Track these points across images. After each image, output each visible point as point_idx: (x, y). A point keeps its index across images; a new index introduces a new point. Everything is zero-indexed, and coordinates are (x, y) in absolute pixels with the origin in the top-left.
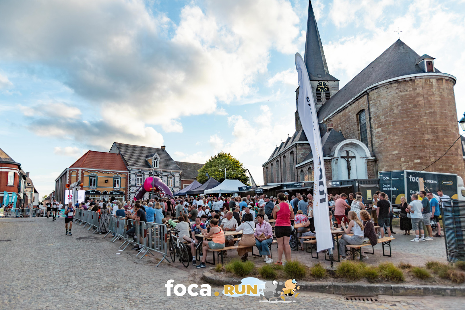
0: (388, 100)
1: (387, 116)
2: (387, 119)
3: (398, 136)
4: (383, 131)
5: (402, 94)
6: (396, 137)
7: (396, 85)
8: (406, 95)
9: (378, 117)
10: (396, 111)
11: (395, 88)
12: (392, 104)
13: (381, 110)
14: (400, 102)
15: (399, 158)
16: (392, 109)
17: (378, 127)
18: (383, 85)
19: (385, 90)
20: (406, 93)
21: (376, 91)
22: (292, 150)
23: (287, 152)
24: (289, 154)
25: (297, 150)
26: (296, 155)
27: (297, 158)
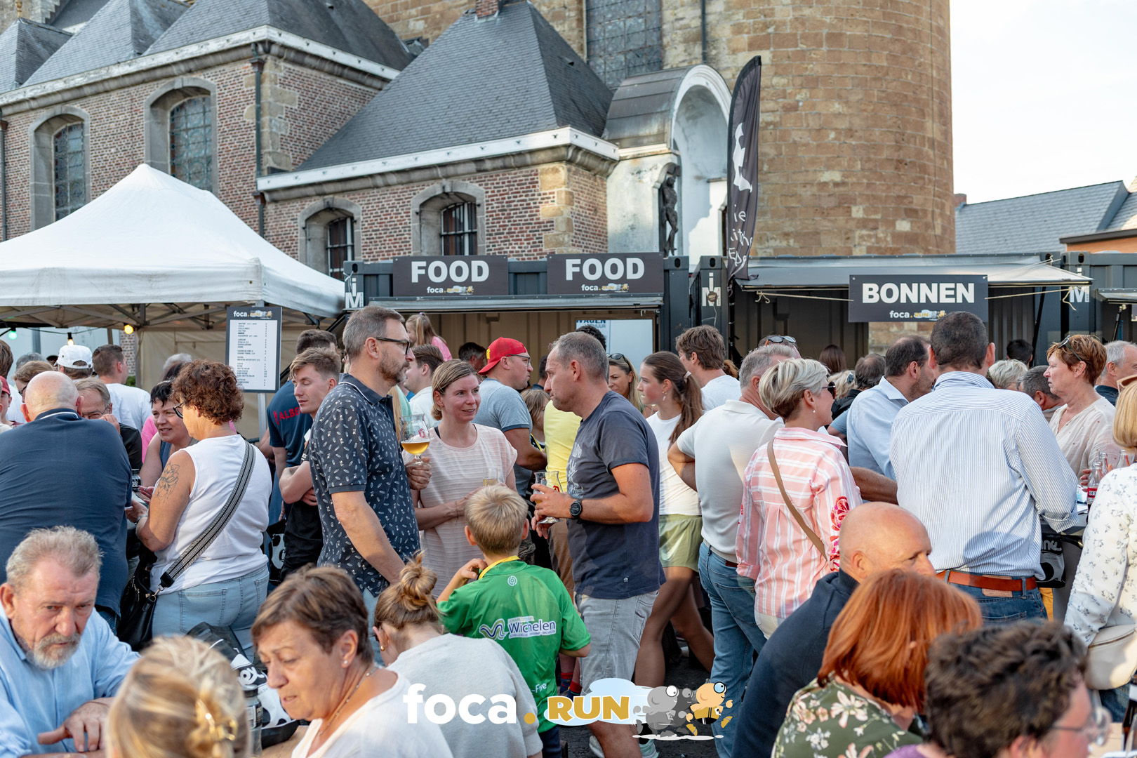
2: (807, 12)
3: (847, 103)
6: (837, 107)
15: (845, 204)
22: (189, 81)
23: (114, 96)
24: (146, 111)
25: (267, 87)
26: (259, 115)
27: (266, 139)
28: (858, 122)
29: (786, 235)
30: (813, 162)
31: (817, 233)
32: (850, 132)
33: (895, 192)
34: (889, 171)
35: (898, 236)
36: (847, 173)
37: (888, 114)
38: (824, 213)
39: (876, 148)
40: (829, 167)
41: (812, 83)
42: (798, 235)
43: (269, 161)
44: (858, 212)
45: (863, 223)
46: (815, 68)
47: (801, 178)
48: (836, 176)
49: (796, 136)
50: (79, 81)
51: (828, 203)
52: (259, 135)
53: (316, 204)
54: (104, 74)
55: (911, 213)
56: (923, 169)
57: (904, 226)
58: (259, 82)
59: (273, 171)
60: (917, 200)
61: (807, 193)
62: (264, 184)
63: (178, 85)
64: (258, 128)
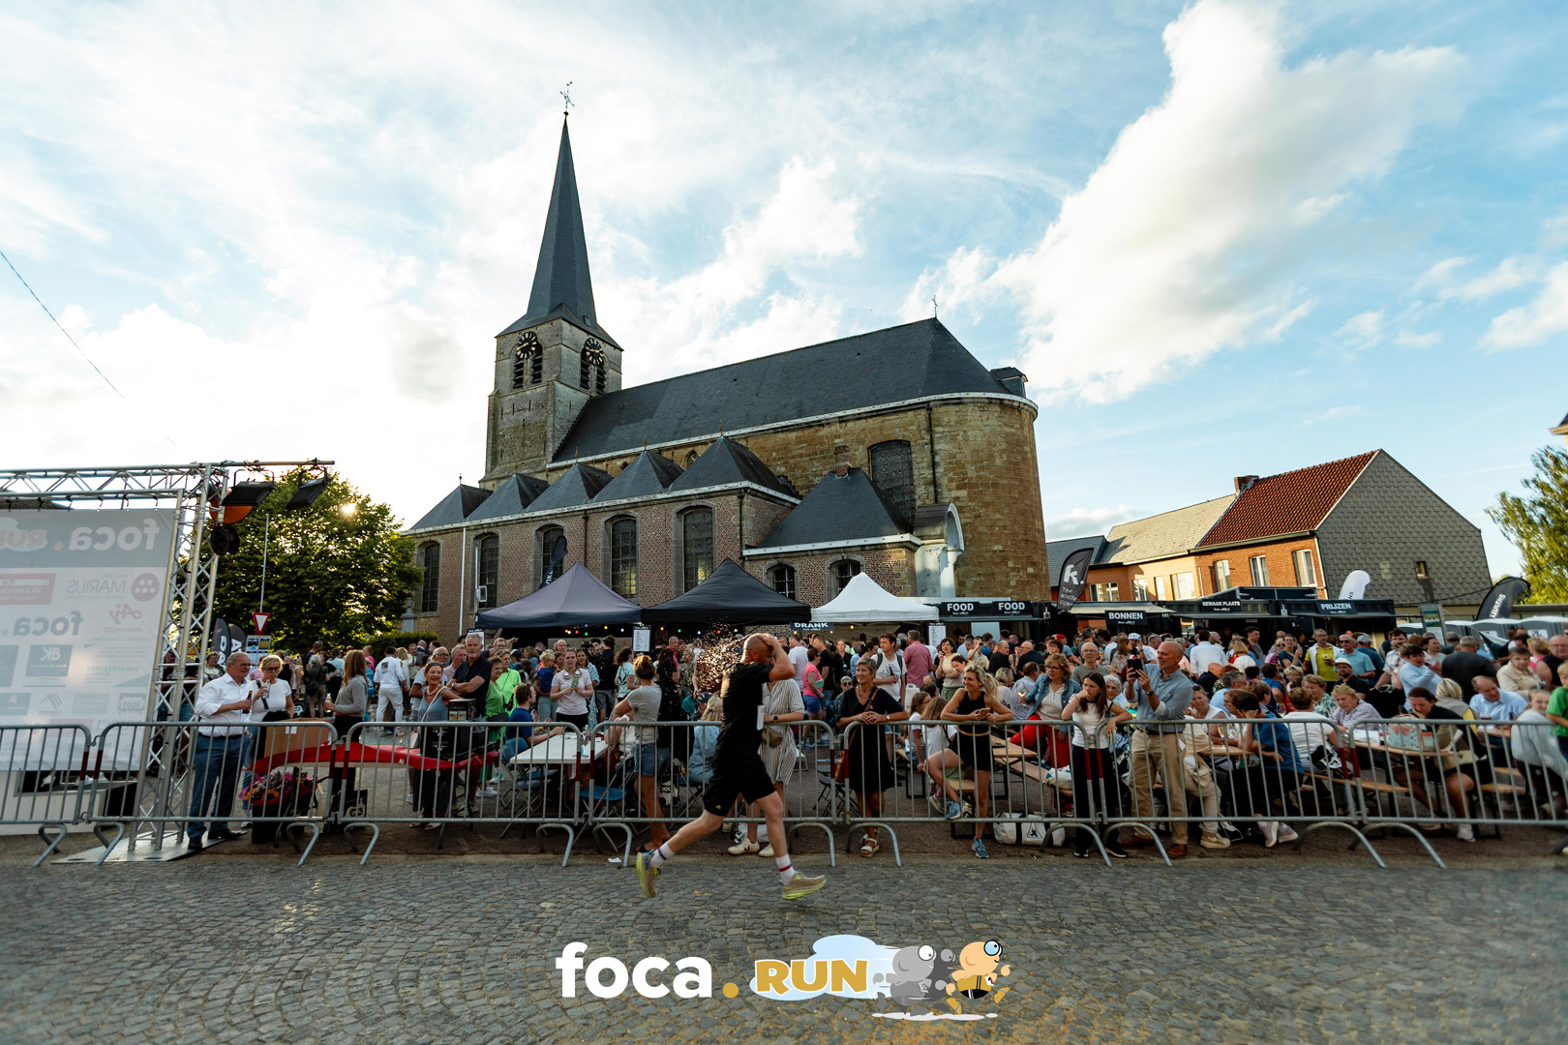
0: (984, 435)
1: (982, 468)
2: (982, 473)
3: (1002, 514)
4: (971, 498)
5: (1007, 429)
6: (998, 516)
7: (997, 408)
8: (1013, 434)
9: (960, 465)
10: (998, 462)
11: (997, 414)
12: (991, 444)
13: (967, 451)
14: (1004, 446)
15: (1005, 560)
16: (991, 456)
17: (959, 488)
18: (975, 401)
19: (979, 413)
20: (1013, 430)
21: (957, 408)
22: (699, 503)
23: (655, 507)
24: (674, 515)
25: (744, 507)
26: (741, 519)
27: (744, 531)
28: (1008, 523)
29: (979, 575)
30: (989, 541)
31: (993, 574)
32: (1005, 527)
33: (1026, 554)
34: (1023, 544)
35: (1029, 575)
36: (1005, 546)
37: (1020, 518)
38: (996, 564)
39: (1015, 534)
40: (997, 544)
41: (987, 505)
42: (985, 575)
43: (746, 542)
44: (1011, 564)
45: (1013, 569)
46: (988, 499)
47: (984, 548)
48: (1000, 548)
49: (981, 529)
50: (636, 499)
51: (997, 560)
52: (741, 530)
53: (774, 562)
54: (652, 497)
55: (1033, 564)
56: (1036, 543)
57: (1031, 570)
58: (741, 505)
59: (749, 547)
60: (1035, 558)
61: (987, 555)
62: (746, 553)
63: (693, 504)
64: (741, 526)
